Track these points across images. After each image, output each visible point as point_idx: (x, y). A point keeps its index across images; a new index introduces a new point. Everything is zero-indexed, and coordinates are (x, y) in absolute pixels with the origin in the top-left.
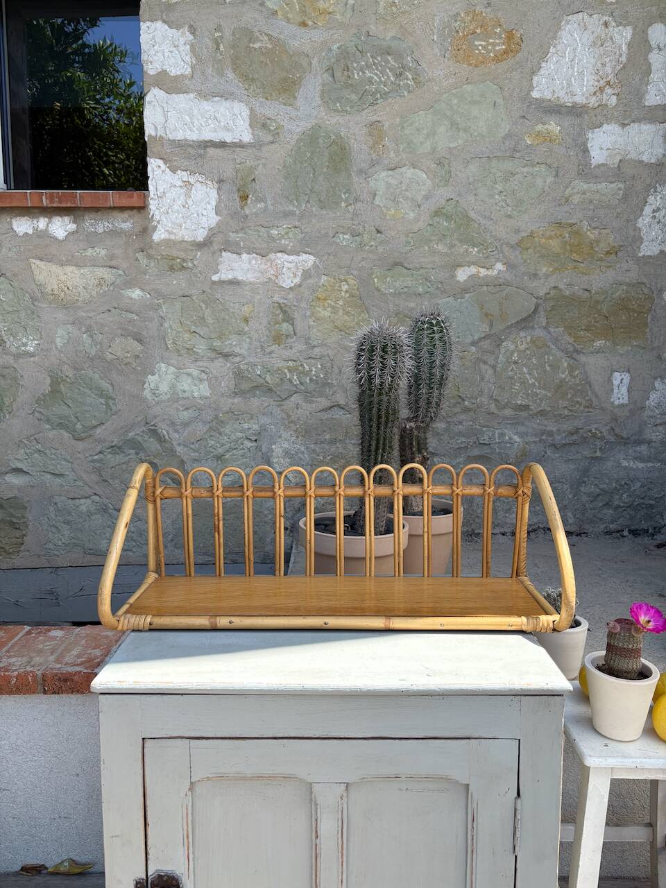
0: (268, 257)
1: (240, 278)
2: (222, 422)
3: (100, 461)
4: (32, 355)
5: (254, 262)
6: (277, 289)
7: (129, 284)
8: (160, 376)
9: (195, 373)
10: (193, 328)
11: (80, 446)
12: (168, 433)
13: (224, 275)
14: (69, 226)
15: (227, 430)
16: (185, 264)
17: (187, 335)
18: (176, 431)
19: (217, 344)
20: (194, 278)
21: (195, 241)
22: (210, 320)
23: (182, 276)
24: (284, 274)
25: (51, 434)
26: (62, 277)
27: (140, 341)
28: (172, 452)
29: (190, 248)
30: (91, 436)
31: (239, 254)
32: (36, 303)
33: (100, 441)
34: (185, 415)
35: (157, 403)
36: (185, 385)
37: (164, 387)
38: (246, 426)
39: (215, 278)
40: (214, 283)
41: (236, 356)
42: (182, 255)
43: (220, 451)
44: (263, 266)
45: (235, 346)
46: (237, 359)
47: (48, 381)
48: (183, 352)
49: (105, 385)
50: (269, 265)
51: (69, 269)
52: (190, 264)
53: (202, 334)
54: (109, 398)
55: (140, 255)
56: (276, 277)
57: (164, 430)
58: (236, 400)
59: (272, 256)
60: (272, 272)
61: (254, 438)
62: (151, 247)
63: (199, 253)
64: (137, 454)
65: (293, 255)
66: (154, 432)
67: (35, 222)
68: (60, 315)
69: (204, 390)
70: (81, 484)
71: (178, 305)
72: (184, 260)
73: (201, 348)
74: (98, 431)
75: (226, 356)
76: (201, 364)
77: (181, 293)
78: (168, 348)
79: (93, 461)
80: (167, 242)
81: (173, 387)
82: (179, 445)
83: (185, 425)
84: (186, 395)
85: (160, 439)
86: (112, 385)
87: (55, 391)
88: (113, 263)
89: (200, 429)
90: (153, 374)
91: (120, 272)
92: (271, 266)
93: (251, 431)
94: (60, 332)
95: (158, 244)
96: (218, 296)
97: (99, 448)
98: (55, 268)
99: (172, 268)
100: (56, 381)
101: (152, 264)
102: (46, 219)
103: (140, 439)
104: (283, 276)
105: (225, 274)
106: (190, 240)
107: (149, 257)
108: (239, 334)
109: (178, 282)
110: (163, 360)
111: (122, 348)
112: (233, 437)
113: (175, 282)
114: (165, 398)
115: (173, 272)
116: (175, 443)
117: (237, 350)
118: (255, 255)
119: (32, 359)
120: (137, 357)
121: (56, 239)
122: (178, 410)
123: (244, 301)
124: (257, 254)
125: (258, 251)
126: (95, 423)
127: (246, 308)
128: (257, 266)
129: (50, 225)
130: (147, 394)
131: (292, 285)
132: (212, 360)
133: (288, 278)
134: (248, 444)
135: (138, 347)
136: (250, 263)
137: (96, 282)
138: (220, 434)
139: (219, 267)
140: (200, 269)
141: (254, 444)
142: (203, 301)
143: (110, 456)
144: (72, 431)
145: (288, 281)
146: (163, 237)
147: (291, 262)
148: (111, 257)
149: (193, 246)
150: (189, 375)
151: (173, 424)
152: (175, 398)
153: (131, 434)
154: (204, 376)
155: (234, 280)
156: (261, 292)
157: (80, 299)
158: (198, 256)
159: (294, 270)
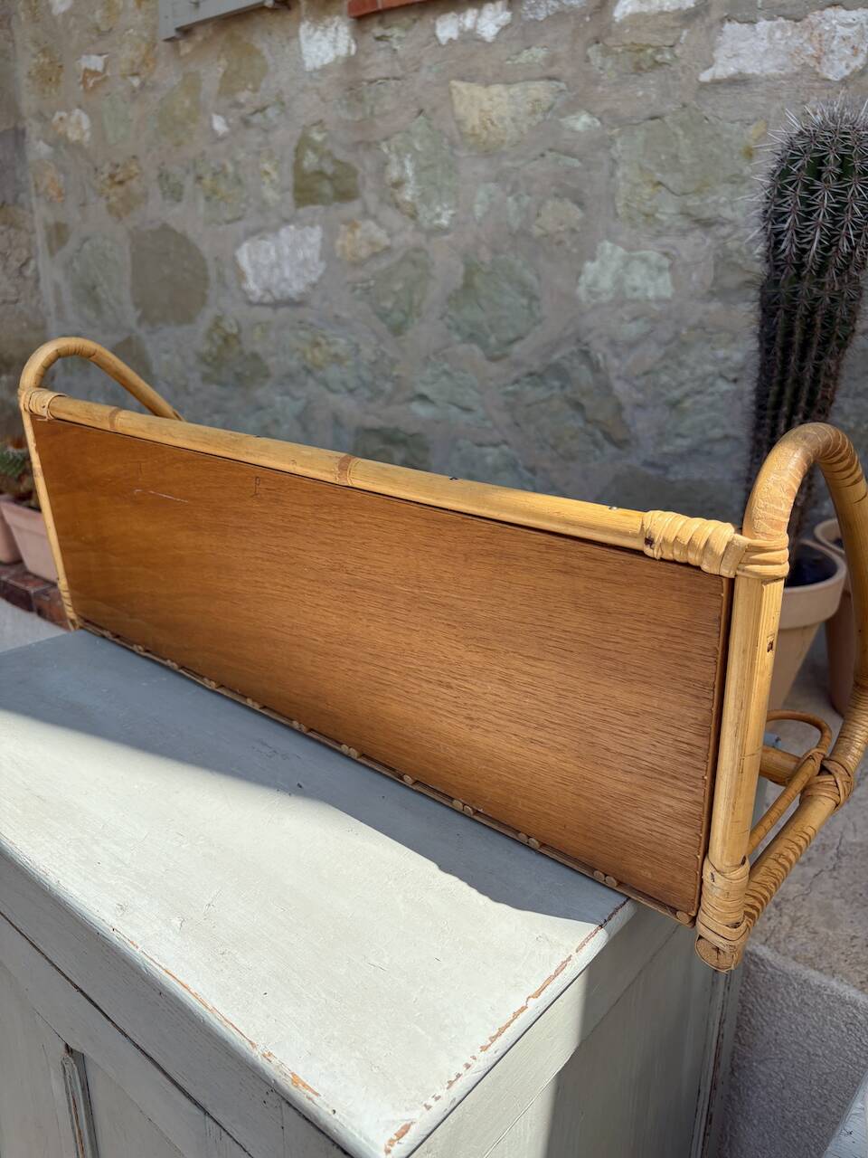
0: (807, 20)
1: (749, 71)
2: (684, 343)
3: (514, 393)
4: (445, 231)
5: (778, 34)
6: (817, 85)
7: (573, 107)
8: (603, 264)
9: (654, 256)
10: (658, 176)
11: (494, 368)
12: (605, 356)
13: (723, 68)
14: (501, 17)
15: (691, 358)
16: (658, 58)
17: (647, 190)
18: (617, 355)
19: (693, 202)
20: (670, 82)
21: (680, 9)
22: (687, 159)
23: (652, 79)
24: (832, 52)
25: (463, 349)
26: (487, 105)
27: (580, 204)
28: (607, 390)
29: (673, 24)
30: (505, 356)
31: (753, 22)
32: (456, 152)
33: (517, 364)
34: (633, 330)
35: (595, 307)
36: (637, 277)
37: (606, 283)
38: (721, 353)
39: (705, 77)
40: (703, 86)
41: (723, 224)
42: (657, 40)
43: (676, 394)
44: (796, 42)
45: (724, 205)
46: (725, 231)
47: (461, 270)
48: (641, 219)
49: (529, 276)
50: (806, 36)
51: (496, 89)
52: (668, 57)
53: (671, 185)
54: (533, 298)
55: (592, 51)
56: (818, 59)
57: (600, 350)
58: (715, 306)
59: (814, 17)
60: (811, 51)
61: (732, 376)
62: (610, 33)
63: (685, 33)
64: (562, 387)
65: (856, 9)
66: (585, 354)
67: (461, 19)
68: (482, 168)
69: (662, 287)
70: (489, 424)
71: (640, 135)
72: (659, 50)
73: (668, 210)
74: (516, 348)
75: (706, 224)
76: (665, 240)
77: (647, 113)
78: (617, 215)
79: (507, 393)
80: (637, 20)
81: (619, 281)
82: (619, 378)
83: (632, 345)
84: (636, 295)
85: (595, 368)
86: (539, 277)
87: (468, 285)
88: (554, 71)
89: (652, 353)
90: (593, 259)
91: (563, 86)
92: (810, 40)
93: (729, 363)
94: (481, 195)
95: (622, 25)
96: (707, 111)
97: (515, 375)
98: (477, 91)
99: (638, 69)
100: (471, 270)
101: (609, 65)
102: (475, 11)
103: (566, 364)
104: (831, 56)
105: (723, 65)
106: (673, 8)
107: (607, 52)
108: (733, 182)
109: (646, 91)
110: (610, 236)
111: (557, 216)
112: (699, 372)
113: (640, 93)
114: (605, 298)
115: (640, 75)
116: (612, 375)
117: (727, 213)
118: (781, 20)
119: (446, 238)
120: (573, 231)
121: (482, 40)
122: (622, 320)
123: (750, 116)
124: (786, 18)
125: (787, 12)
126: (511, 335)
127: (753, 131)
128: (783, 42)
129: (479, 21)
130: (581, 291)
131: (847, 73)
132: (684, 233)
133: (841, 60)
134: (723, 386)
135: (577, 214)
136: (770, 38)
137: (529, 107)
138: (681, 364)
139: (715, 55)
140: (684, 62)
141: (732, 387)
142: (681, 125)
143: (528, 388)
144: (484, 346)
145: (837, 69)
146: (629, 10)
147: (850, 25)
148: (552, 60)
149: (675, 19)
150: (644, 260)
151: (613, 343)
152: (620, 300)
153: (556, 357)
154: (666, 262)
155: (738, 77)
156: (784, 94)
157: (508, 138)
158: (683, 38)
159: (855, 40)
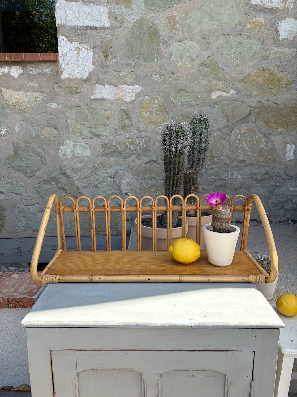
0: (118, 87)
1: (105, 97)
2: (97, 169)
3: (39, 187)
4: (4, 136)
5: (111, 89)
6: (123, 103)
7: (51, 101)
8: (67, 146)
9: (84, 145)
10: (82, 122)
11: (29, 180)
12: (71, 174)
13: (97, 96)
14: (20, 71)
15: (99, 173)
16: (77, 91)
17: (79, 126)
18: (75, 173)
19: (94, 130)
20: (82, 98)
21: (82, 79)
22: (90, 118)
23: (76, 96)
24: (126, 95)
25: (15, 175)
26: (17, 97)
27: (56, 129)
28: (73, 183)
29: (80, 82)
30: (34, 175)
31: (104, 85)
32: (5, 110)
33: (38, 178)
34: (79, 166)
35: (66, 159)
36: (79, 150)
37: (69, 152)
38: (108, 171)
39: (92, 97)
40: (92, 100)
41: (103, 136)
42: (76, 86)
43: (96, 183)
44: (116, 91)
45: (103, 131)
46: (104, 138)
47: (12, 149)
48: (78, 134)
49: (40, 150)
50: (119, 90)
51: (20, 93)
52: (80, 91)
53: (86, 125)
54: (42, 157)
55: (55, 86)
56: (123, 96)
57: (69, 172)
58: (104, 158)
59: (120, 86)
60: (121, 94)
61: (112, 177)
62: (60, 82)
63: (84, 85)
64: (56, 184)
65: (131, 86)
66: (64, 174)
67: (3, 69)
68: (17, 116)
69: (88, 153)
70: (30, 198)
71: (75, 111)
72: (77, 88)
73: (86, 132)
74: (38, 173)
75: (98, 136)
76: (86, 140)
77: (76, 105)
78: (70, 132)
79: (36, 187)
80: (68, 79)
81: (73, 151)
82: (77, 180)
83: (79, 170)
84: (79, 155)
85: (67, 177)
86: (43, 151)
87: (16, 154)
88: (42, 90)
89: (86, 172)
90: (63, 145)
91: (46, 94)
93: (111, 173)
94: (18, 124)
95: (64, 80)
96: (94, 106)
97: (38, 181)
98: (13, 92)
99: (71, 93)
100: (16, 149)
101: (62, 91)
102: (8, 67)
103: (58, 177)
106: (80, 78)
107: (60, 87)
108: (105, 125)
109: (74, 99)
110: (68, 138)
111: (48, 132)
112: (102, 176)
113: (73, 100)
114: (69, 157)
115: (72, 95)
116: (74, 179)
117: (104, 133)
118: (112, 86)
119: (4, 138)
120: (55, 137)
121: (13, 77)
122: (75, 163)
123: (107, 109)
125: (113, 84)
126: (36, 169)
127: (108, 112)
128: (113, 91)
129: (10, 70)
130: (60, 155)
131: (131, 100)
132: (92, 138)
133: (128, 97)
134: (110, 179)
135: (55, 132)
136: (109, 90)
137: (34, 99)
138: (96, 174)
139: (94, 92)
140: (85, 93)
141: (113, 179)
142: (87, 109)
143: (43, 185)
144: (25, 173)
145: (128, 99)
146: (66, 76)
147: (130, 89)
148: (41, 87)
149: (81, 81)
150: (80, 145)
151: (73, 169)
152: (74, 157)
153: (53, 175)
154: (88, 146)
155: (102, 98)
156: (115, 104)
157: (27, 108)
158: (84, 86)
159: (131, 93)
